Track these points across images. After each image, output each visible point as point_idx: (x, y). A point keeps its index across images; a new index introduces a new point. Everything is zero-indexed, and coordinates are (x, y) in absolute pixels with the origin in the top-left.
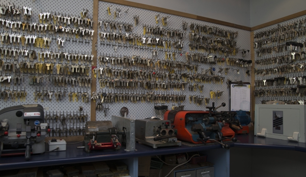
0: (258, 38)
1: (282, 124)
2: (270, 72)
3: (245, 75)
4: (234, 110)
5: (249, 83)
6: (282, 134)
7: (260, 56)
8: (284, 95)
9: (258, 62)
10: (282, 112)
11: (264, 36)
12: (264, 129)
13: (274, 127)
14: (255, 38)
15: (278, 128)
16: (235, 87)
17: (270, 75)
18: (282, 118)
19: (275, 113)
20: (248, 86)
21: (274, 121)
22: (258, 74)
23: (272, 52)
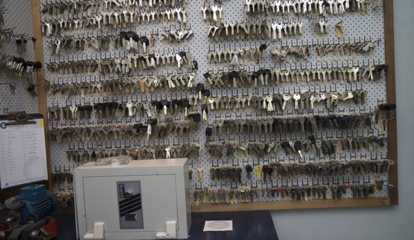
0: (51, 13)
1: (140, 208)
2: (83, 91)
3: (26, 96)
4: (10, 185)
5: (39, 116)
6: (142, 227)
7: (59, 55)
8: (116, 137)
9: (52, 68)
10: (139, 182)
11: (66, 12)
12: (99, 224)
13: (121, 215)
14: (44, 12)
15: (131, 218)
16: (9, 128)
17: (83, 96)
18: (139, 195)
19: (121, 187)
20: (40, 122)
21: (120, 203)
22: (54, 93)
23: (86, 47)
